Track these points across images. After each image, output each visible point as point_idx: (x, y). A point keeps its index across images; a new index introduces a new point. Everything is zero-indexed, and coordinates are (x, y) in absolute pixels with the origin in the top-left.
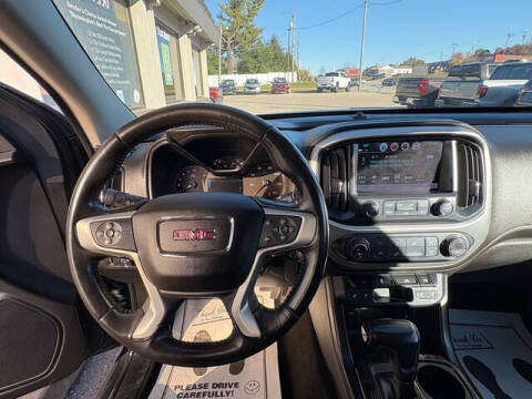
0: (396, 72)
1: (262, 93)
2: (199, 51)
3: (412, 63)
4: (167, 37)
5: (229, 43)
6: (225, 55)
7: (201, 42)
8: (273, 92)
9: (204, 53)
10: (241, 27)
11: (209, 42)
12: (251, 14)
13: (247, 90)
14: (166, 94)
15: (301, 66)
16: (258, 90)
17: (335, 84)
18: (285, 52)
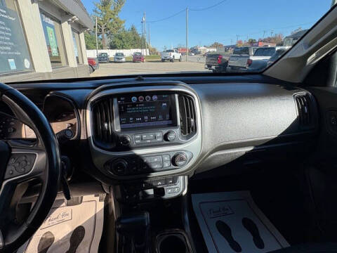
0: (208, 50)
1: (127, 62)
2: (79, 33)
3: (216, 45)
4: (51, 22)
5: (103, 29)
6: (100, 36)
7: (79, 27)
8: (134, 62)
9: (82, 35)
10: (110, 19)
11: (86, 28)
12: (116, 10)
13: (116, 60)
14: (52, 62)
15: (151, 46)
16: (124, 60)
17: (172, 57)
18: (141, 36)
